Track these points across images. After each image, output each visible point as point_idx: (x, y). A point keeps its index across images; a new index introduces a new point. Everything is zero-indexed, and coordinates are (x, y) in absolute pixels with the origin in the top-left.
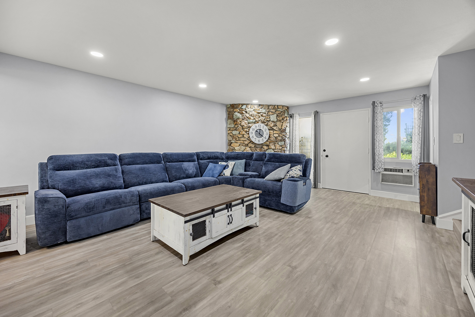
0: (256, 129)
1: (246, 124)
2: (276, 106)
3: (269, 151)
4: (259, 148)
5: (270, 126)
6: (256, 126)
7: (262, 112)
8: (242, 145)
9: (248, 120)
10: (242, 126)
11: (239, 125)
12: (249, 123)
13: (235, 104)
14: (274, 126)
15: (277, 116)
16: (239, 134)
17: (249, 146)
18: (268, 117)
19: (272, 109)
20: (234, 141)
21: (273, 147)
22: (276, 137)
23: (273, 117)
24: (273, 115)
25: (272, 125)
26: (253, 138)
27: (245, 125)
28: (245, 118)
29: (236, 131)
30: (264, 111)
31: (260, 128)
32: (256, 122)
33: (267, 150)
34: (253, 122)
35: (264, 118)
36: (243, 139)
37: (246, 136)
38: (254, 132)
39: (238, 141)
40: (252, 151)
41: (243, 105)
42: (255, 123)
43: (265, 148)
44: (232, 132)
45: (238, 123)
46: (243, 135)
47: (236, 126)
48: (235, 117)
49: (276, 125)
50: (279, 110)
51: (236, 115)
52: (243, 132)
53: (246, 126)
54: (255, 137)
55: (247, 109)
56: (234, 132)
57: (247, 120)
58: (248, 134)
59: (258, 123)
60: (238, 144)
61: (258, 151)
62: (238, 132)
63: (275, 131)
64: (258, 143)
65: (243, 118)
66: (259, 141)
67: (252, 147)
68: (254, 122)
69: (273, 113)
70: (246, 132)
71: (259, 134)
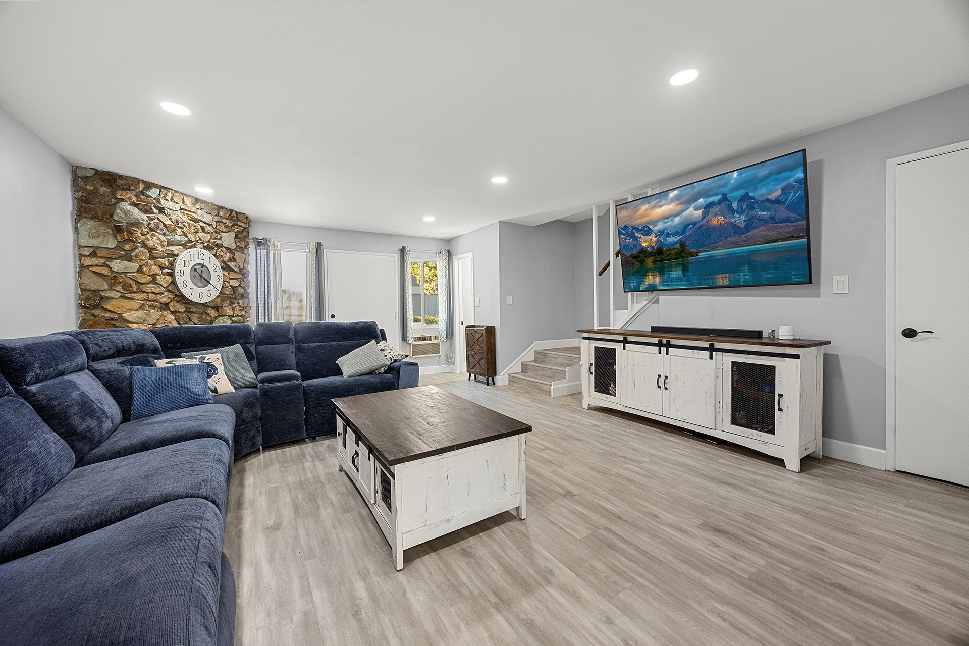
0: (192, 264)
1: (163, 246)
2: (234, 214)
3: (221, 322)
4: (196, 315)
5: (223, 260)
6: (192, 256)
7: (203, 220)
8: (150, 306)
9: (167, 233)
10: (151, 250)
11: (139, 245)
12: (170, 244)
13: (121, 177)
14: (230, 260)
15: (236, 237)
16: (140, 270)
17: (173, 310)
18: (219, 237)
19: (226, 219)
20: (119, 294)
21: (229, 312)
22: (235, 287)
23: (228, 239)
24: (227, 232)
25: (227, 256)
26: (185, 286)
27: (160, 248)
28: (158, 228)
29: (126, 262)
30: (207, 218)
31: (202, 262)
32: (189, 245)
33: (216, 318)
34: (181, 241)
35: (209, 236)
36: (151, 287)
37: (163, 280)
38: (187, 270)
39: (134, 292)
40: (179, 323)
41: (149, 185)
42: (185, 246)
43: (213, 313)
44: (111, 264)
45: (135, 238)
46: (154, 276)
47: (127, 247)
48: (123, 216)
49: (235, 261)
50: (239, 223)
51: (126, 213)
52: (154, 267)
53: (162, 252)
54: (190, 284)
55: (162, 201)
56: (117, 266)
57: (164, 234)
58: (171, 274)
59: (194, 246)
60: (135, 304)
61: (196, 321)
62: (135, 266)
63: (232, 273)
64: (200, 302)
65: (152, 226)
66: (201, 296)
67: (179, 312)
68: (183, 242)
69: (229, 229)
70: (162, 268)
71: (201, 276)
